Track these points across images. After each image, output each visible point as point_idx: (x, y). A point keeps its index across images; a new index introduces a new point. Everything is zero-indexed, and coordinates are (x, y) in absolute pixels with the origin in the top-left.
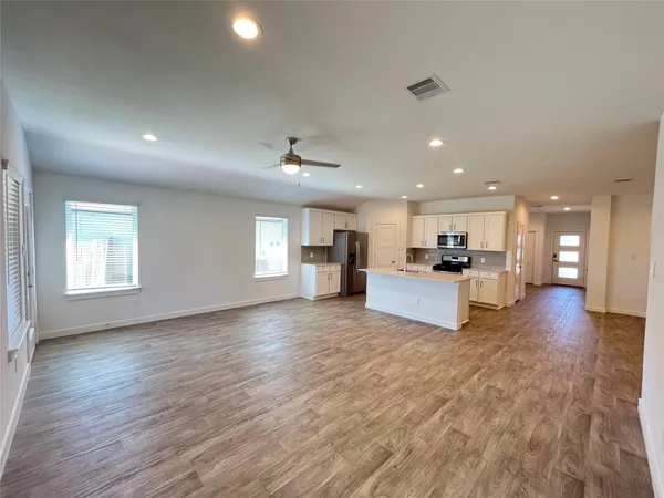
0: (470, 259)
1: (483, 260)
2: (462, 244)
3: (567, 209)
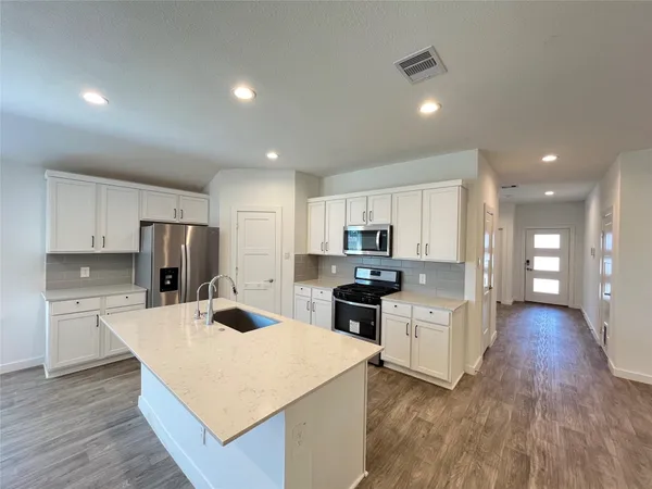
0: (400, 275)
1: (423, 279)
2: (382, 247)
3: (549, 193)
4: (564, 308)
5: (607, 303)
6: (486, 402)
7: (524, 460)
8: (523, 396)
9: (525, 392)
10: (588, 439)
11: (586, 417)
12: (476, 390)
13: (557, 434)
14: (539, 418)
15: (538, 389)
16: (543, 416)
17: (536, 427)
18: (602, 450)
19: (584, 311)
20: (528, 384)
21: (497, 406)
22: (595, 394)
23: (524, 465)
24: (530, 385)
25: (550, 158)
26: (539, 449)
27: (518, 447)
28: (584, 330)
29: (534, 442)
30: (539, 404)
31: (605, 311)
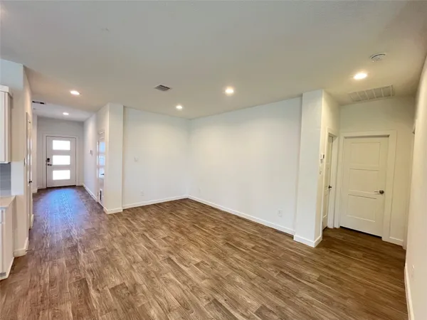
3: (66, 114)
4: (74, 187)
5: (102, 179)
6: (44, 267)
7: (82, 282)
8: (69, 248)
9: (69, 245)
10: (107, 249)
11: (103, 239)
12: (31, 264)
13: (94, 256)
14: (82, 254)
15: (76, 238)
16: (84, 252)
17: (83, 260)
18: (113, 250)
19: (85, 186)
20: (69, 239)
21: (53, 265)
22: (103, 226)
23: (84, 285)
24: (70, 239)
25: (75, 93)
26: (88, 271)
27: (76, 278)
28: (88, 196)
29: (84, 269)
30: (79, 247)
31: (101, 183)
